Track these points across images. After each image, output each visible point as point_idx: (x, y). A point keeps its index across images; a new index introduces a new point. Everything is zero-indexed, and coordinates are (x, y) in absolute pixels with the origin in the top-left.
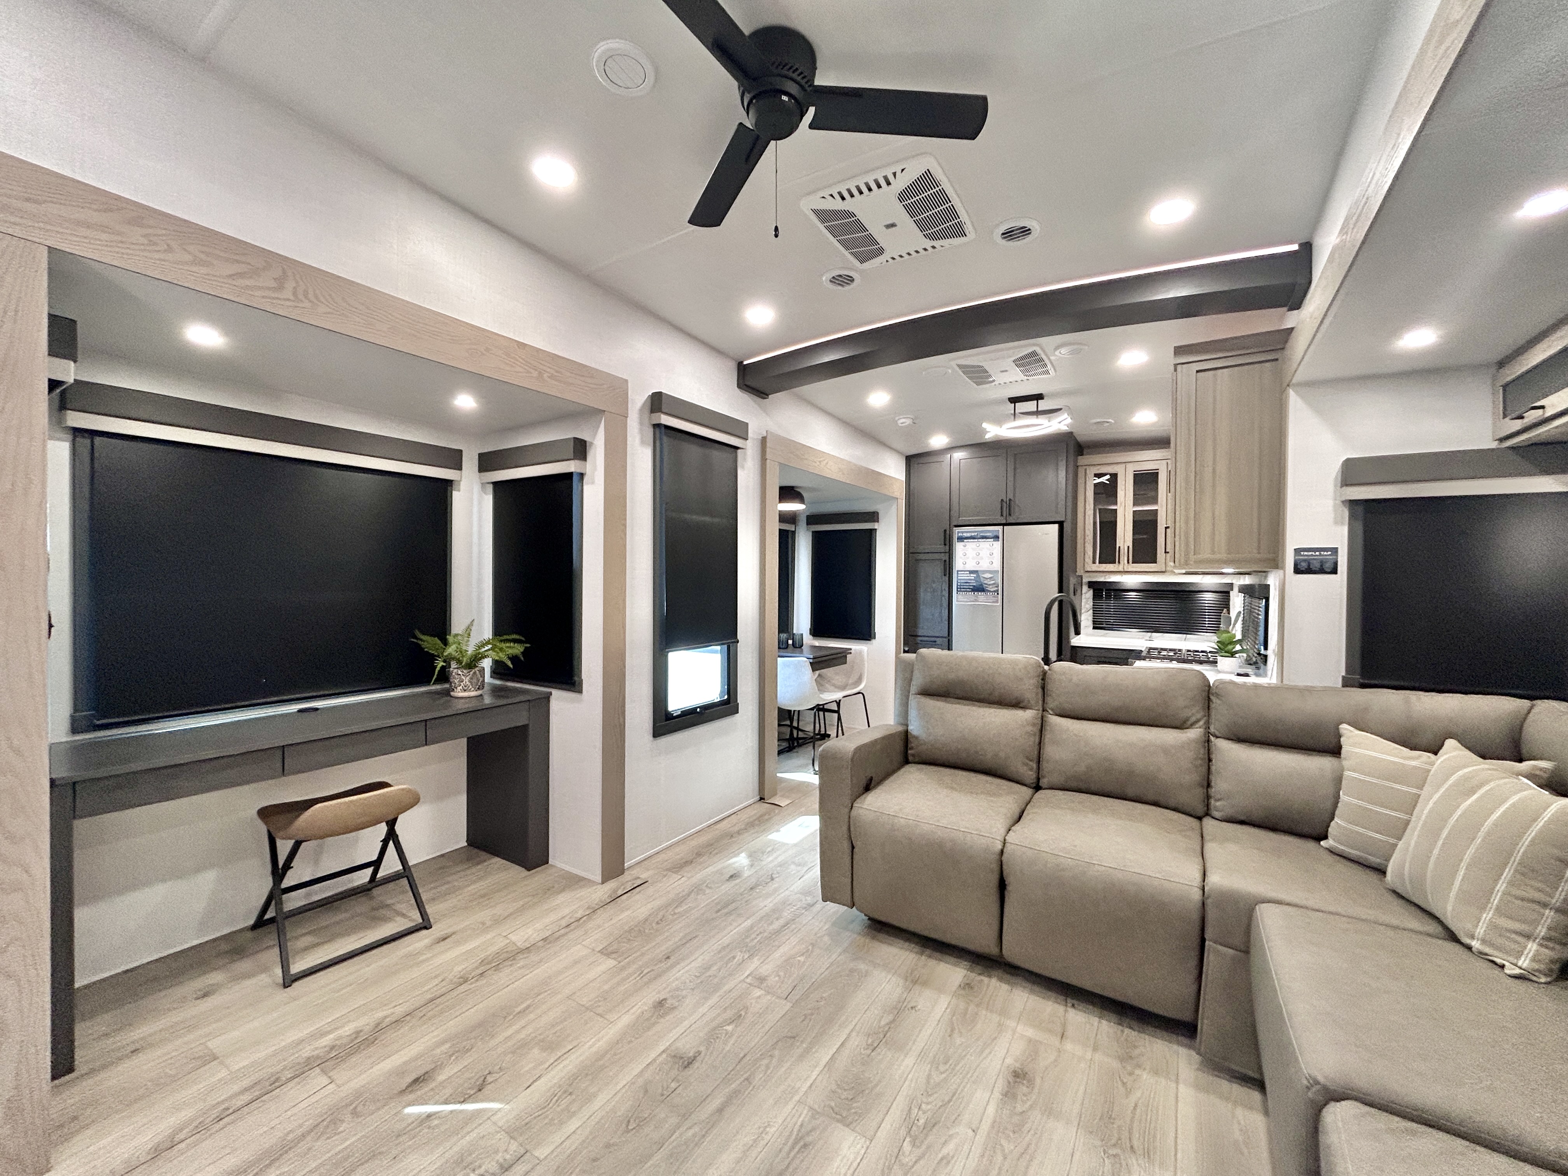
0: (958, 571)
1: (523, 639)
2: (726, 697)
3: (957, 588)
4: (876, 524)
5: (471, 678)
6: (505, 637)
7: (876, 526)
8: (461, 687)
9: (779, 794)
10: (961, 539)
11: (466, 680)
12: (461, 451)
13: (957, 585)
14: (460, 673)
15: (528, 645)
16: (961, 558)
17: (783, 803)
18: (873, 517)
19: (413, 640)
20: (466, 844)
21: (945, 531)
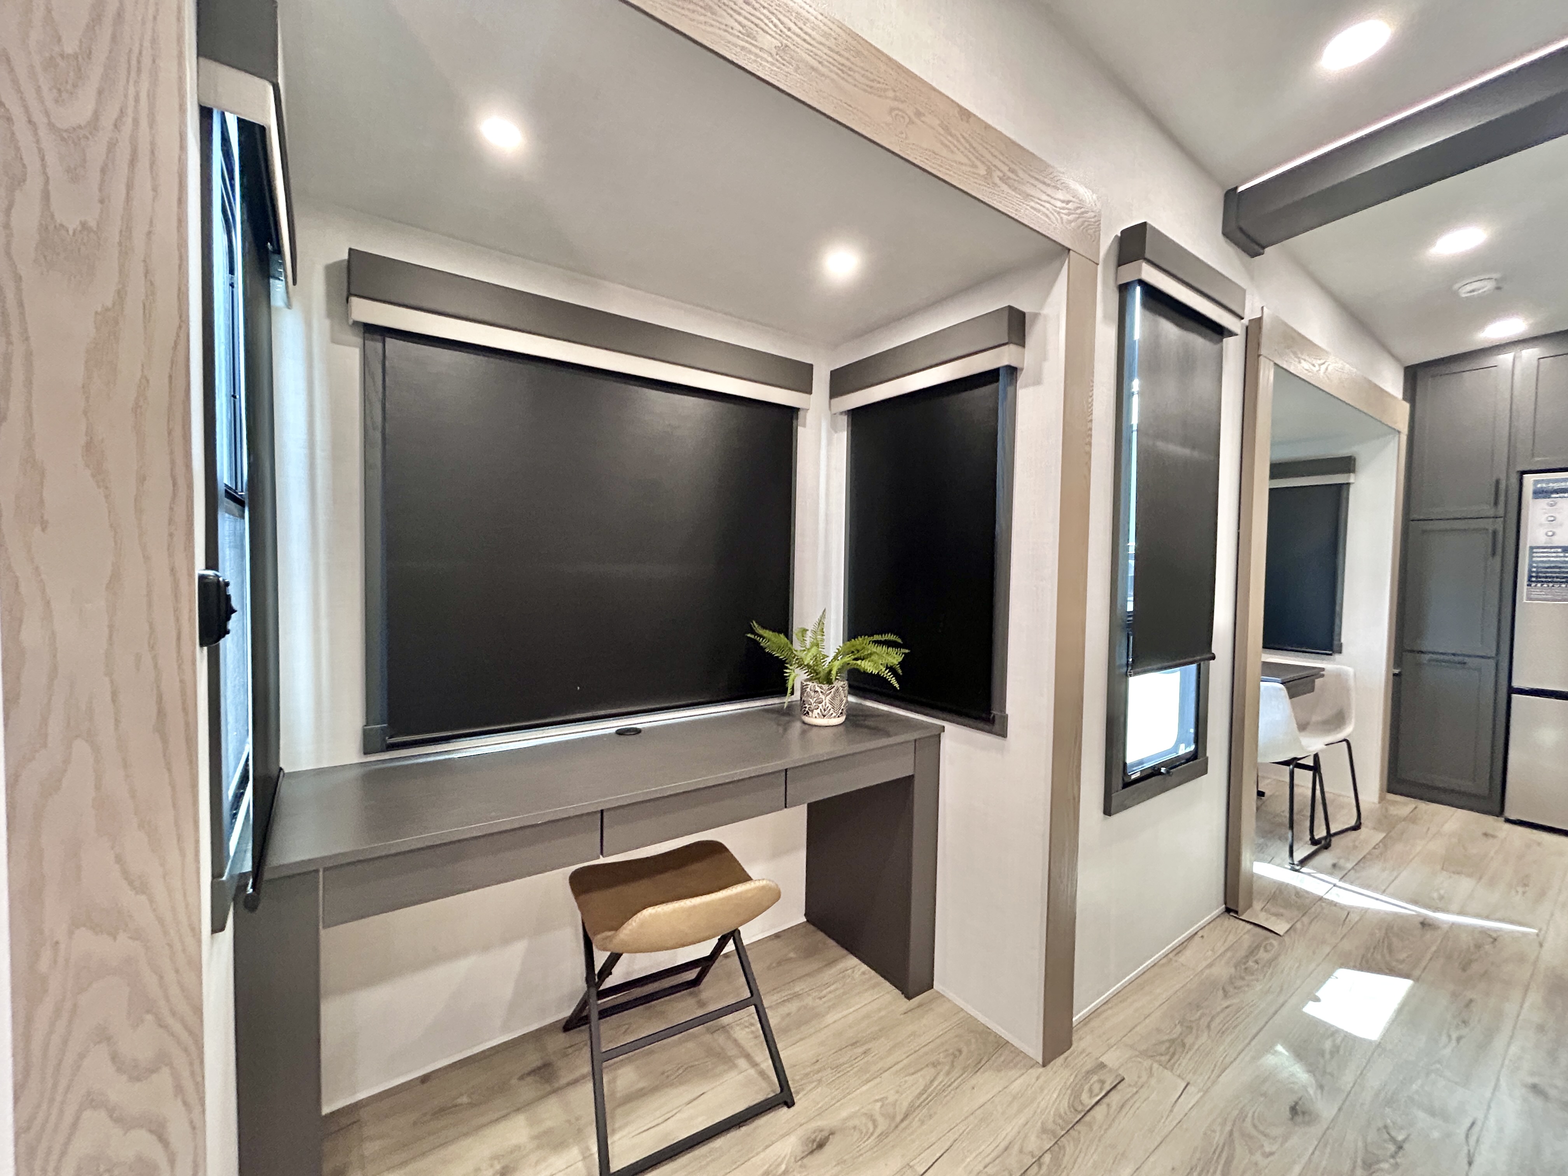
0: (1532, 548)
1: (899, 641)
2: (1192, 747)
3: (1530, 577)
4: (1352, 475)
5: (833, 698)
6: (877, 637)
7: (1352, 478)
8: (818, 711)
9: (1257, 905)
10: (1540, 493)
11: (827, 700)
12: (812, 365)
13: (1530, 571)
14: (818, 689)
15: (907, 651)
16: (1541, 525)
17: (1281, 927)
18: (1347, 464)
19: (749, 635)
20: (805, 920)
21: (1498, 482)
